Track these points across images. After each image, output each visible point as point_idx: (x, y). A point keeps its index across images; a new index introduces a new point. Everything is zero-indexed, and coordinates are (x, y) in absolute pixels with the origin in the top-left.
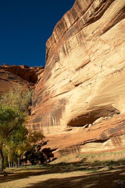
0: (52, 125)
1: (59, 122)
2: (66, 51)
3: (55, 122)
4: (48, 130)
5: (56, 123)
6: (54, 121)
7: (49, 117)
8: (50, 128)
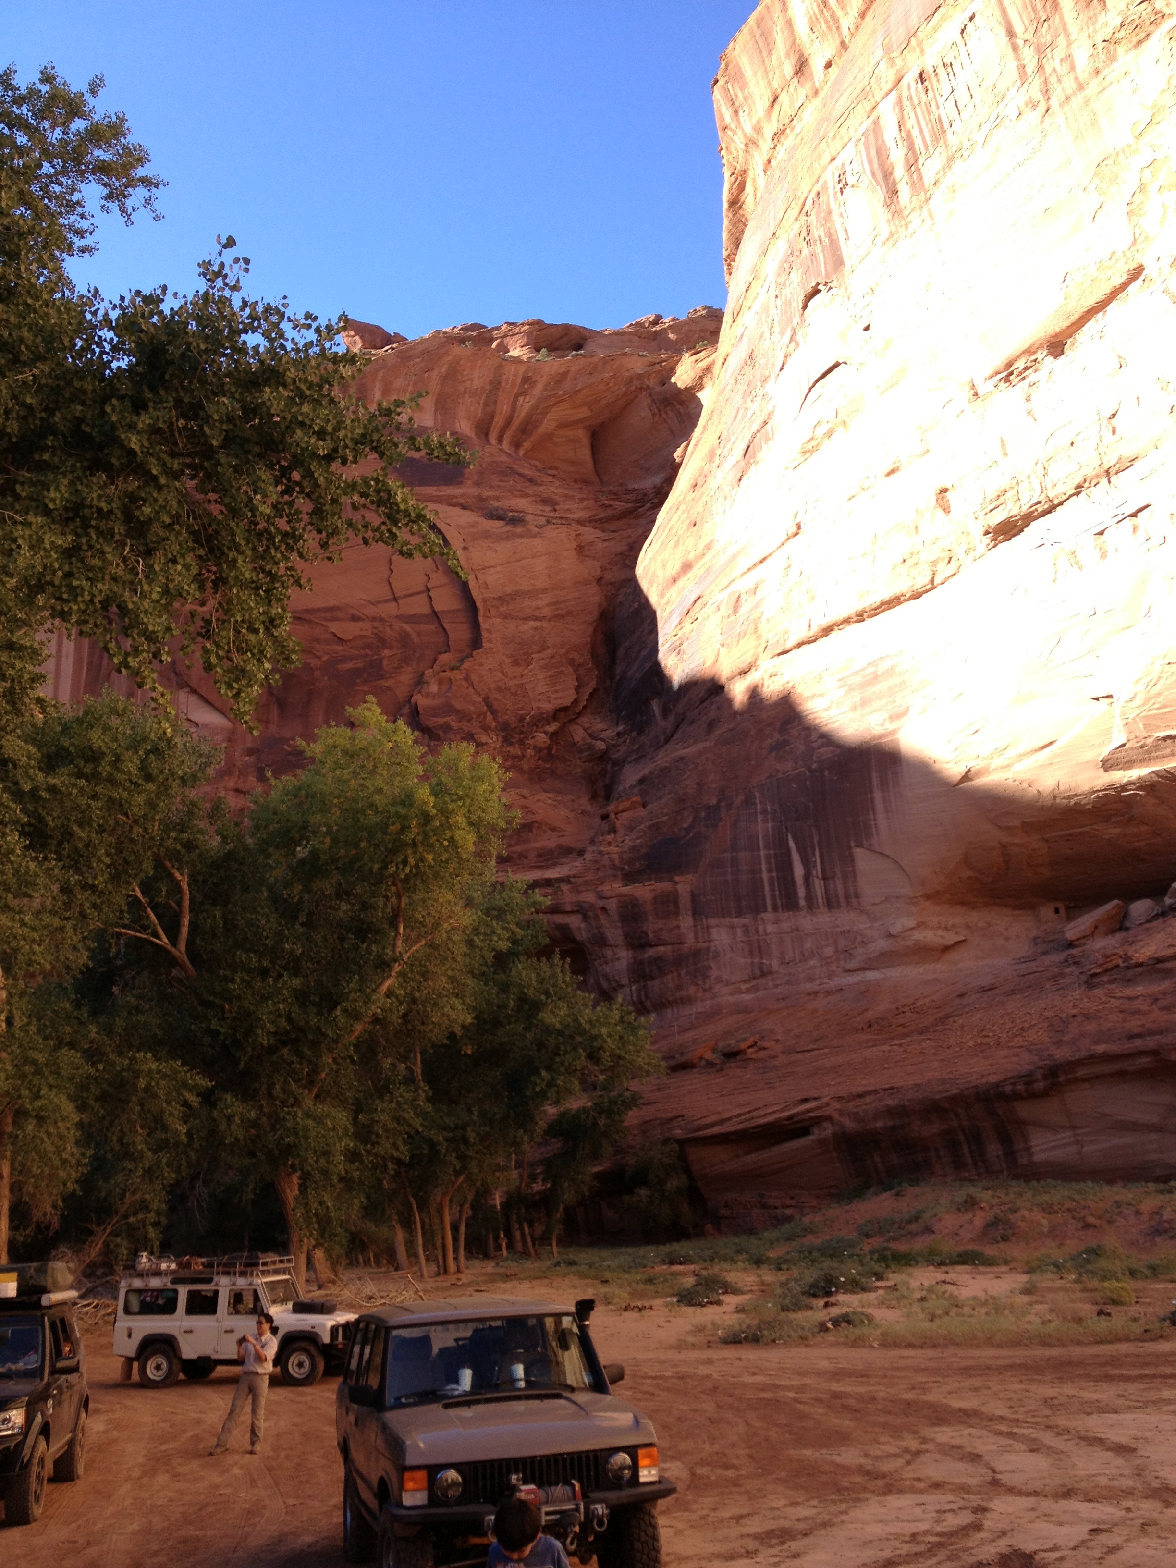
0: (790, 903)
1: (850, 874)
2: (900, 173)
3: (807, 877)
4: (758, 948)
5: (818, 885)
6: (799, 871)
7: (763, 828)
8: (770, 928)
